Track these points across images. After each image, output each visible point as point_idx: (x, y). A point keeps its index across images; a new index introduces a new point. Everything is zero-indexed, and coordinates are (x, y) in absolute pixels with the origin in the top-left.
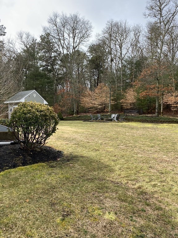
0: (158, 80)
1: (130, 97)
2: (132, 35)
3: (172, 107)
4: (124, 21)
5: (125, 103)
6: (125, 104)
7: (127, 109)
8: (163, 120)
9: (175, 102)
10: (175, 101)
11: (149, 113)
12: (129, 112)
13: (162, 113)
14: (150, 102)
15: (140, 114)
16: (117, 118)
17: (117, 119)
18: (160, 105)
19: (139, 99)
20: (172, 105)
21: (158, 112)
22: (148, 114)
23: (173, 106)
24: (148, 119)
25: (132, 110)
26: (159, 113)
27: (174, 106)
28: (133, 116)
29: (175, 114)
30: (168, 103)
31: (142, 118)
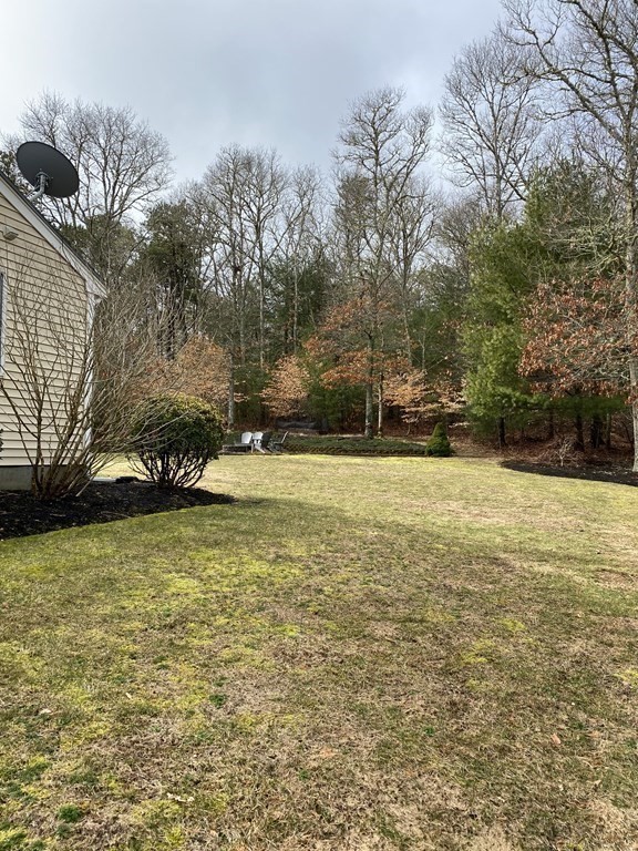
0: (370, 337)
1: (291, 381)
2: (290, 195)
3: (405, 413)
4: (270, 152)
5: (275, 399)
6: (274, 403)
7: (282, 419)
8: (385, 449)
9: (413, 401)
10: (413, 397)
11: (344, 430)
12: (289, 426)
13: (381, 429)
14: (347, 399)
15: (321, 433)
16: (262, 442)
17: (264, 444)
18: (375, 409)
19: (316, 390)
20: (404, 407)
21: (371, 427)
22: (342, 433)
23: (407, 410)
24: (348, 447)
25: (299, 420)
26: (373, 429)
27: (411, 412)
28: (302, 438)
29: (412, 432)
30: (395, 403)
31: (330, 443)
